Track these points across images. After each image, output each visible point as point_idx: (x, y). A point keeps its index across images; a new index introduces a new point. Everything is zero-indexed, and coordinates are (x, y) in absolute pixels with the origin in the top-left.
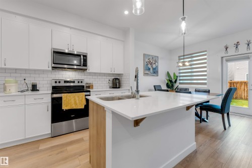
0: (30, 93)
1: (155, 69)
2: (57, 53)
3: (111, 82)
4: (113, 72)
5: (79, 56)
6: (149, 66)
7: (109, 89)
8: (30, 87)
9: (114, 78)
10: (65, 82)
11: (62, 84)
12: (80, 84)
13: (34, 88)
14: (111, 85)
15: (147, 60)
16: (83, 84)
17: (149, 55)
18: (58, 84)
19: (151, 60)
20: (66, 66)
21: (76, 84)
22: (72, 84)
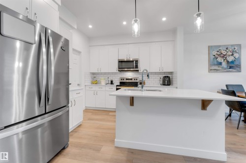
0: (110, 85)
1: (232, 62)
2: (121, 62)
3: (162, 80)
4: (161, 71)
5: (133, 61)
6: (220, 60)
7: (160, 86)
8: (110, 82)
9: (164, 76)
10: (127, 79)
11: (125, 81)
12: (136, 81)
13: (112, 83)
14: (161, 82)
15: (215, 53)
16: (138, 81)
17: (220, 46)
18: (123, 81)
19: (223, 52)
20: (126, 69)
21: (133, 81)
22: (130, 81)
